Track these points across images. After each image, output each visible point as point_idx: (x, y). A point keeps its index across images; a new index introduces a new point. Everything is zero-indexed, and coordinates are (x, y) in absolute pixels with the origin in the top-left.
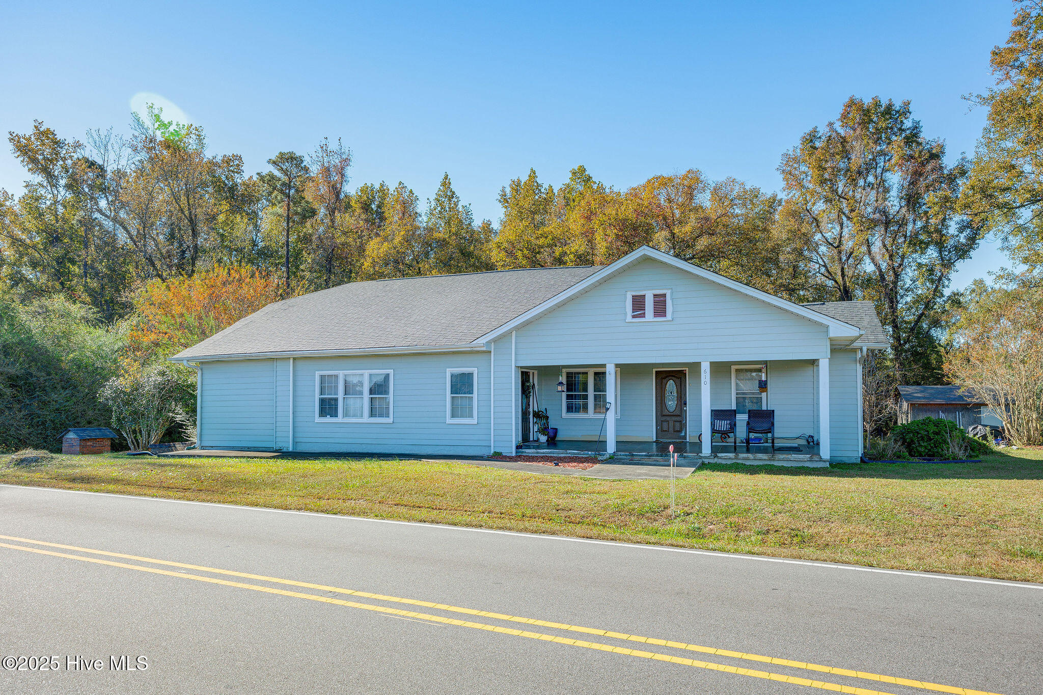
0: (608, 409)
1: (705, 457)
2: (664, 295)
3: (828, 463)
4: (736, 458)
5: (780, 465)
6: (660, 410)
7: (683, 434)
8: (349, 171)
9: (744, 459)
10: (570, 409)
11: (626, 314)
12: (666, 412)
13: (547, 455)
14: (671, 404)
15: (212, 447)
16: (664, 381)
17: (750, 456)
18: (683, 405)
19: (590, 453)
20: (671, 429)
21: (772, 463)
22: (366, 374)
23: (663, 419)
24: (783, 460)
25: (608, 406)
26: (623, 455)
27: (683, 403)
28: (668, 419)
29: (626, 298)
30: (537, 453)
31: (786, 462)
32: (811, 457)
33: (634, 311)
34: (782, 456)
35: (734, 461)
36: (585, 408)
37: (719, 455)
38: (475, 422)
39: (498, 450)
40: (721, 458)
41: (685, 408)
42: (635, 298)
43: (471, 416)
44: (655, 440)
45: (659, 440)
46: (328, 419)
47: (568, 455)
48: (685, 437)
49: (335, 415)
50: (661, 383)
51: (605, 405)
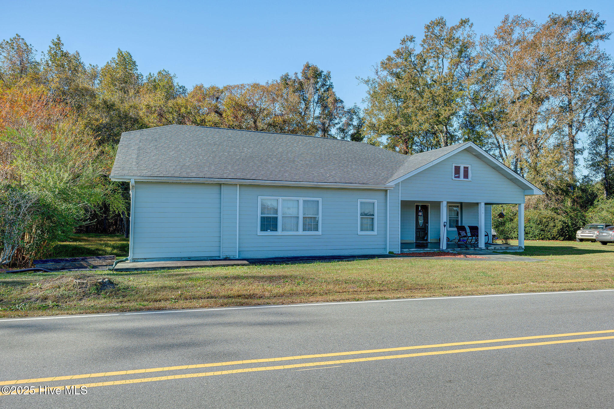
2: (467, 168)
7: (426, 238)
11: (452, 175)
12: (419, 227)
13: (414, 252)
14: (421, 221)
15: (145, 259)
17: (499, 248)
18: (426, 222)
19: (435, 250)
20: (421, 236)
22: (301, 200)
28: (420, 230)
29: (452, 167)
30: (410, 251)
32: (519, 247)
33: (455, 174)
37: (489, 248)
38: (376, 233)
39: (391, 250)
41: (427, 225)
42: (455, 167)
43: (372, 230)
45: (416, 241)
46: (269, 233)
48: (427, 240)
49: (275, 229)
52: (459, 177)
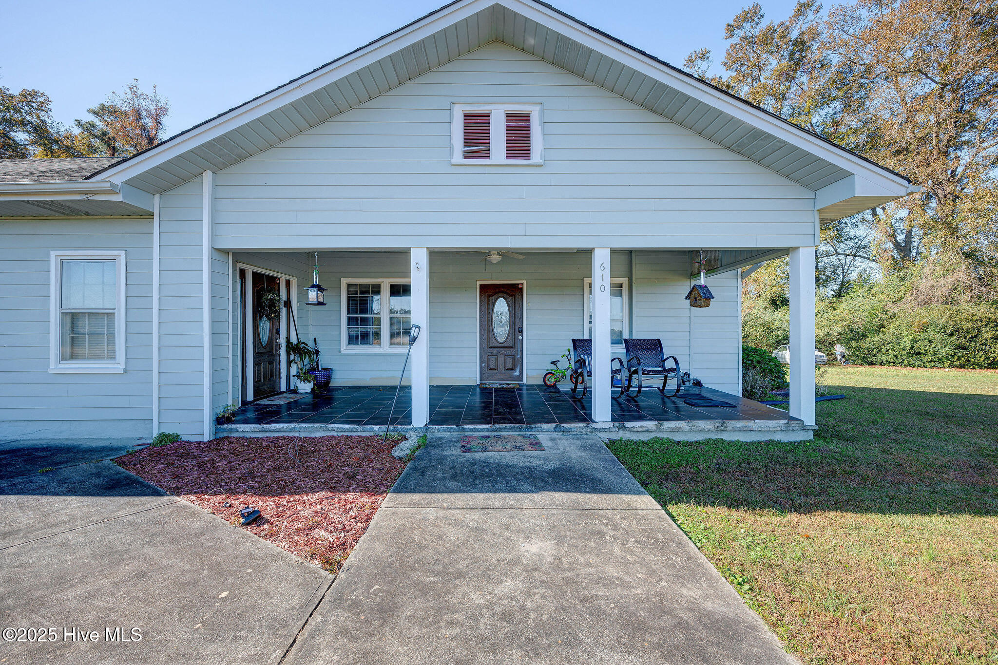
0: (414, 339)
1: (603, 430)
2: (526, 117)
3: (812, 433)
4: (659, 429)
5: (733, 439)
6: (485, 341)
7: (517, 373)
8: (165, 120)
9: (673, 430)
10: (353, 339)
11: (451, 148)
12: (493, 343)
13: (286, 434)
14: (501, 332)
16: (492, 299)
17: (684, 424)
18: (517, 333)
20: (501, 367)
21: (719, 436)
23: (491, 352)
24: (740, 430)
25: (414, 332)
26: (445, 431)
27: (517, 330)
28: (497, 352)
29: (451, 116)
31: (742, 433)
32: (788, 423)
33: (466, 144)
34: (738, 424)
35: (654, 435)
36: (377, 336)
37: (628, 424)
38: (121, 367)
39: (169, 430)
40: (630, 430)
41: (520, 338)
42: (469, 117)
43: (111, 356)
44: (478, 382)
45: (484, 382)
47: (330, 434)
48: (520, 377)
50: (488, 302)
51: (407, 334)
52: (486, 154)
